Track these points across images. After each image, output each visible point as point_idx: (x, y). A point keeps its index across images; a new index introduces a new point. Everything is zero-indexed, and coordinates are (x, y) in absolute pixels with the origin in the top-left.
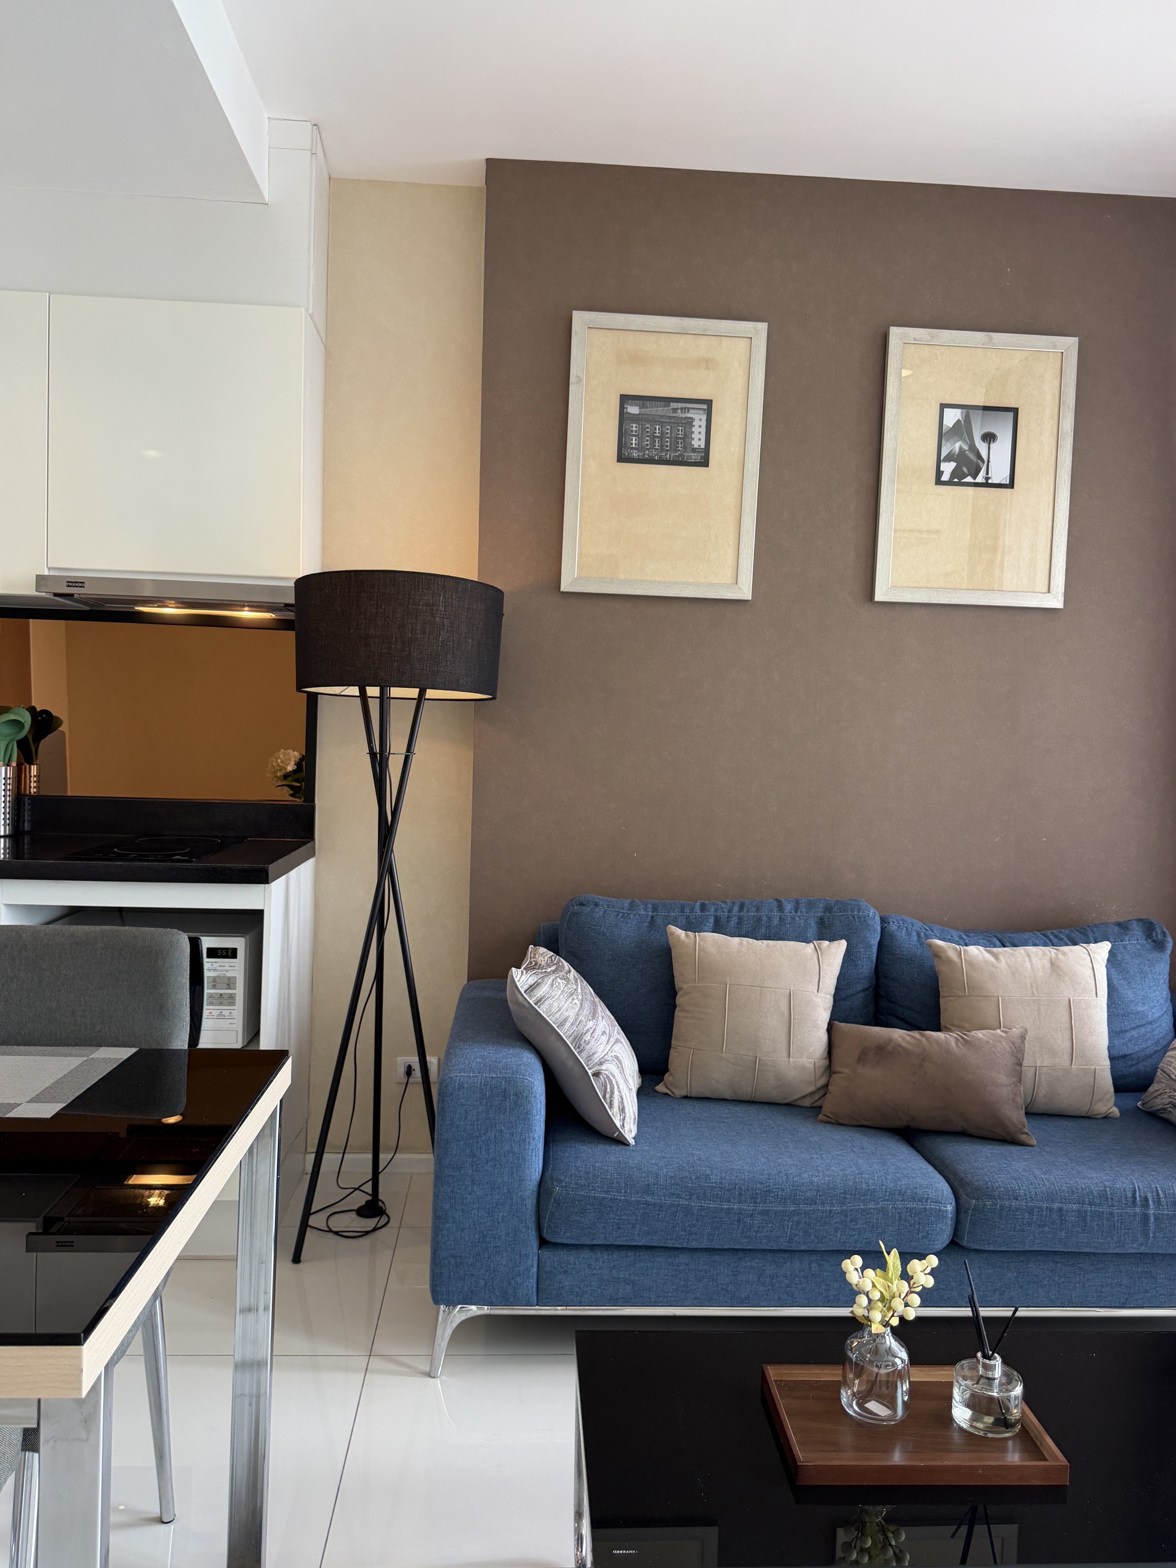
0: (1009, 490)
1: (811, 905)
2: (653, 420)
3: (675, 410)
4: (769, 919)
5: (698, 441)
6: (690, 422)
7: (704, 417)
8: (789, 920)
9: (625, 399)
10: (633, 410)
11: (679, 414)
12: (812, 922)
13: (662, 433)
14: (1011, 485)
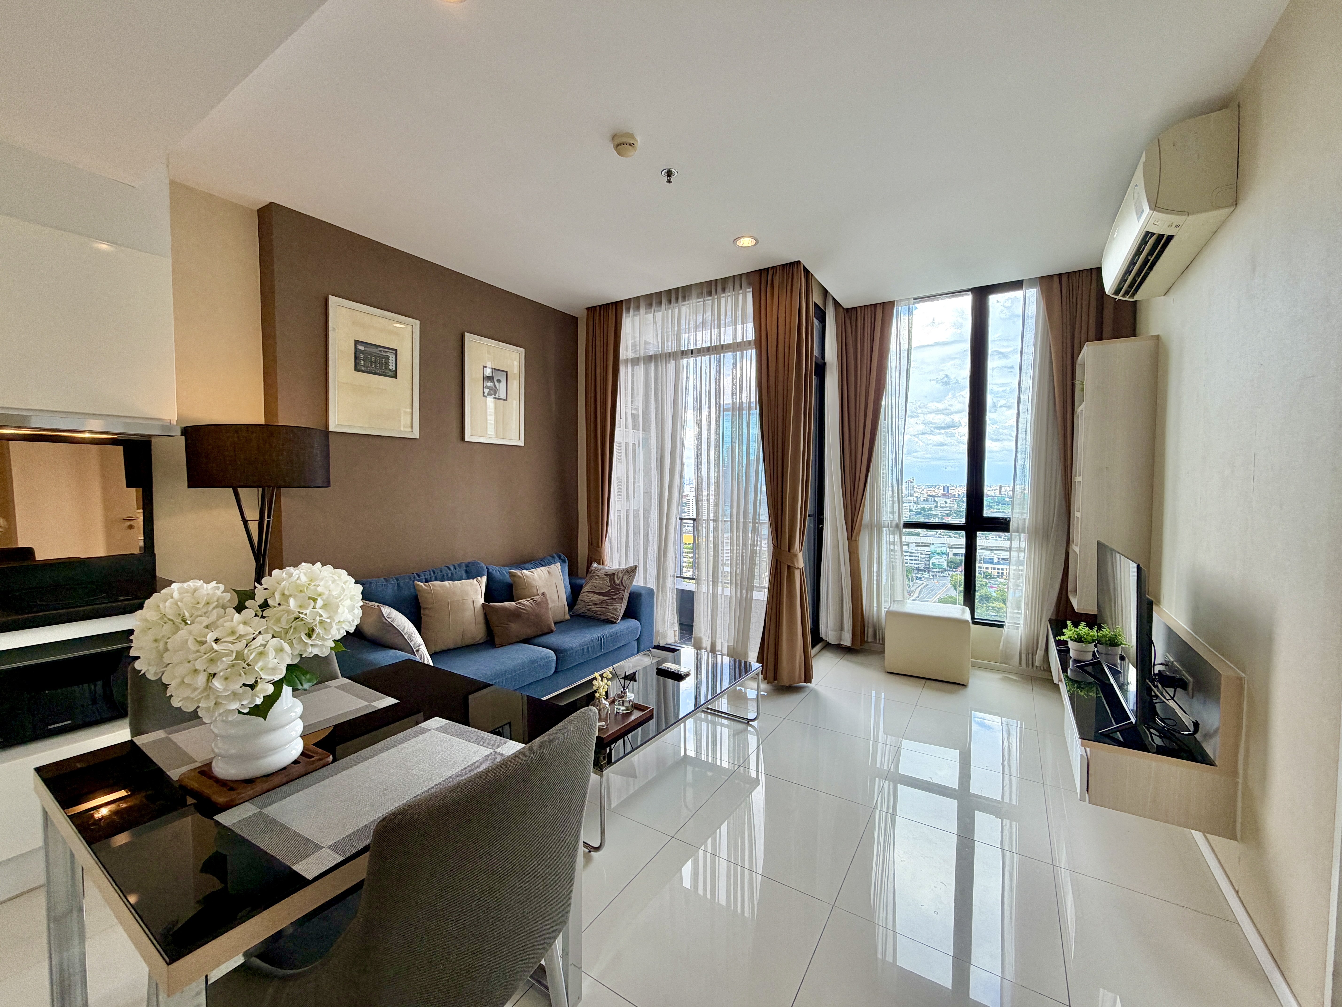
0: (506, 402)
1: (460, 565)
2: (371, 354)
3: (381, 351)
4: (447, 575)
5: (392, 367)
6: (388, 358)
7: (394, 356)
8: (455, 574)
9: (357, 342)
10: (361, 348)
11: (383, 353)
12: (463, 572)
13: (375, 360)
14: (506, 400)
